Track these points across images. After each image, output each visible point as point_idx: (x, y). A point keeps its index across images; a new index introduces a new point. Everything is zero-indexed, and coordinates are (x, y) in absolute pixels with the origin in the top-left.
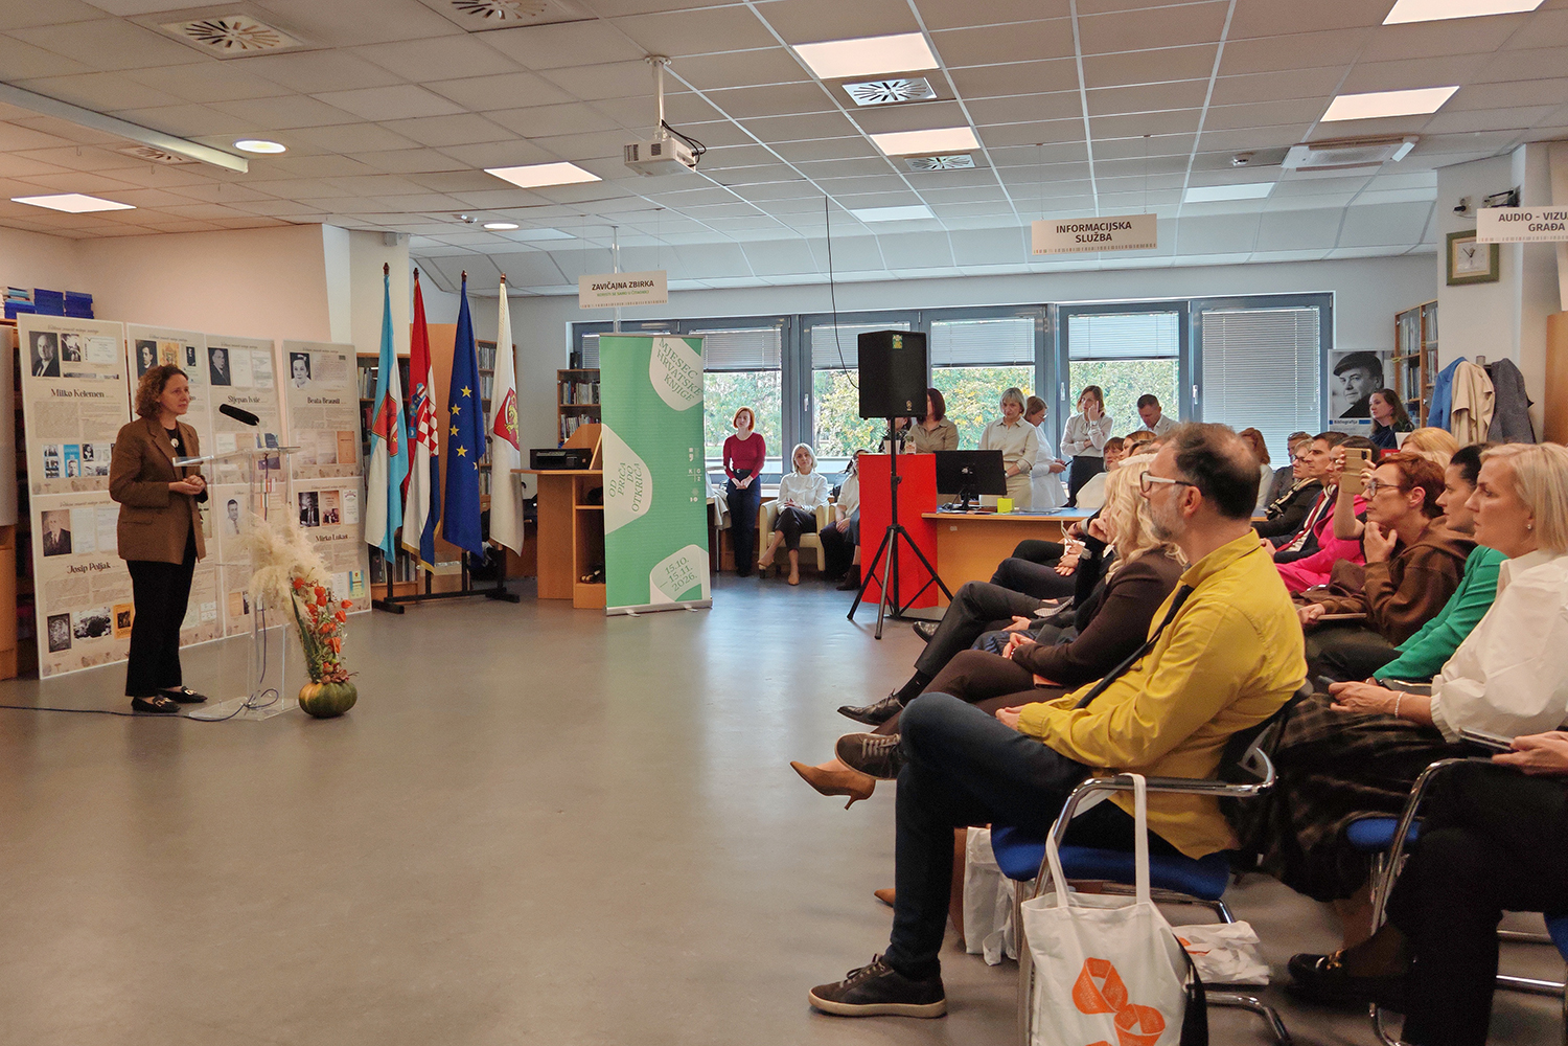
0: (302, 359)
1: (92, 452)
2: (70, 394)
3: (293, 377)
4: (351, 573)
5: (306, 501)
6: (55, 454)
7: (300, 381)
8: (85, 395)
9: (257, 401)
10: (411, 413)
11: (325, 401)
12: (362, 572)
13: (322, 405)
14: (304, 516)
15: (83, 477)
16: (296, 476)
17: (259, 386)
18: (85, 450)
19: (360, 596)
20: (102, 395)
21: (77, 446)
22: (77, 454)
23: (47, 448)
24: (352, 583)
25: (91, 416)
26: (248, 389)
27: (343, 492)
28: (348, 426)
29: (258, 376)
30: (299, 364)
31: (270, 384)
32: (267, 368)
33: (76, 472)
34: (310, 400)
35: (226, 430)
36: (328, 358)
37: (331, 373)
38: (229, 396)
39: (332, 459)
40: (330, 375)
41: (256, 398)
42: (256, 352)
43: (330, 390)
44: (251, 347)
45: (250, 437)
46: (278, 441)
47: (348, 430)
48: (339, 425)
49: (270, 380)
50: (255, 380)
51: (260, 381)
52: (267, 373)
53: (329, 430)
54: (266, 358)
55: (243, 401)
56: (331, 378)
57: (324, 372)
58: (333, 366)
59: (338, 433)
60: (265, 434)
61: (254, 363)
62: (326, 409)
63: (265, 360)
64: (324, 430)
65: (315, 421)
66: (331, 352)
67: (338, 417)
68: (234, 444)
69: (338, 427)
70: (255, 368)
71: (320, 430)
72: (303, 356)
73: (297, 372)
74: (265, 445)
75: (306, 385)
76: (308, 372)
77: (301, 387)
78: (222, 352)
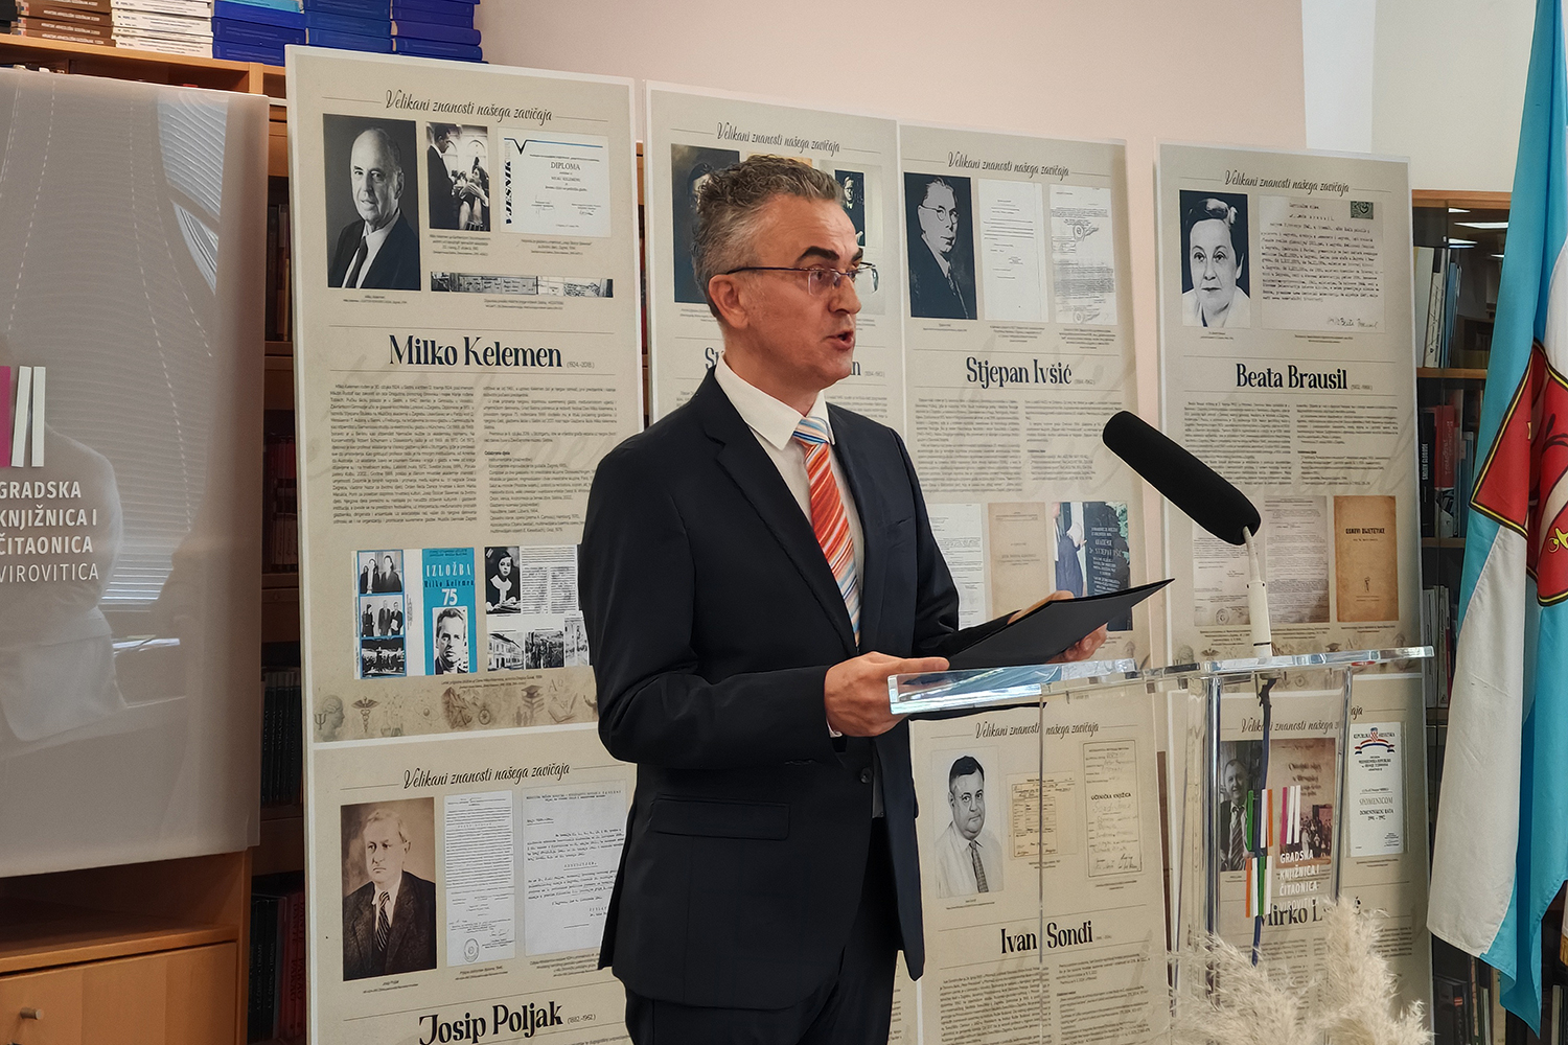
0: (1219, 214)
1: (514, 576)
2: (447, 358)
6: (392, 585)
7: (1212, 301)
8: (500, 356)
9: (1060, 375)
11: (1296, 378)
13: (1285, 395)
15: (482, 673)
17: (1067, 319)
18: (492, 569)
20: (554, 357)
21: (465, 554)
22: (466, 584)
23: (368, 561)
25: (516, 438)
26: (1034, 331)
28: (1373, 475)
29: (1071, 282)
30: (1210, 234)
31: (1107, 310)
32: (1098, 251)
33: (460, 653)
34: (1244, 377)
35: (958, 488)
36: (1308, 212)
37: (1322, 267)
38: (971, 361)
39: (1315, 603)
40: (1317, 280)
41: (1057, 367)
42: (1067, 189)
43: (1312, 338)
44: (1047, 171)
45: (1035, 517)
46: (1130, 534)
47: (1374, 492)
48: (1342, 473)
49: (1106, 296)
50: (1058, 300)
51: (1073, 302)
52: (1100, 270)
53: (1307, 491)
54: (1096, 215)
55: (1014, 378)
56: (1319, 291)
57: (1296, 265)
58: (1330, 241)
59: (1339, 502)
60: (1084, 504)
61: (1056, 233)
62: (1301, 408)
63: (1094, 222)
64: (1289, 492)
65: (1258, 457)
66: (1326, 187)
67: (1339, 440)
68: (981, 543)
69: (1338, 481)
70: (1062, 251)
71: (1276, 492)
72: (1224, 205)
73: (1203, 265)
74: (1083, 549)
75: (1231, 313)
76: (1238, 266)
77: (1215, 324)
78: (950, 192)
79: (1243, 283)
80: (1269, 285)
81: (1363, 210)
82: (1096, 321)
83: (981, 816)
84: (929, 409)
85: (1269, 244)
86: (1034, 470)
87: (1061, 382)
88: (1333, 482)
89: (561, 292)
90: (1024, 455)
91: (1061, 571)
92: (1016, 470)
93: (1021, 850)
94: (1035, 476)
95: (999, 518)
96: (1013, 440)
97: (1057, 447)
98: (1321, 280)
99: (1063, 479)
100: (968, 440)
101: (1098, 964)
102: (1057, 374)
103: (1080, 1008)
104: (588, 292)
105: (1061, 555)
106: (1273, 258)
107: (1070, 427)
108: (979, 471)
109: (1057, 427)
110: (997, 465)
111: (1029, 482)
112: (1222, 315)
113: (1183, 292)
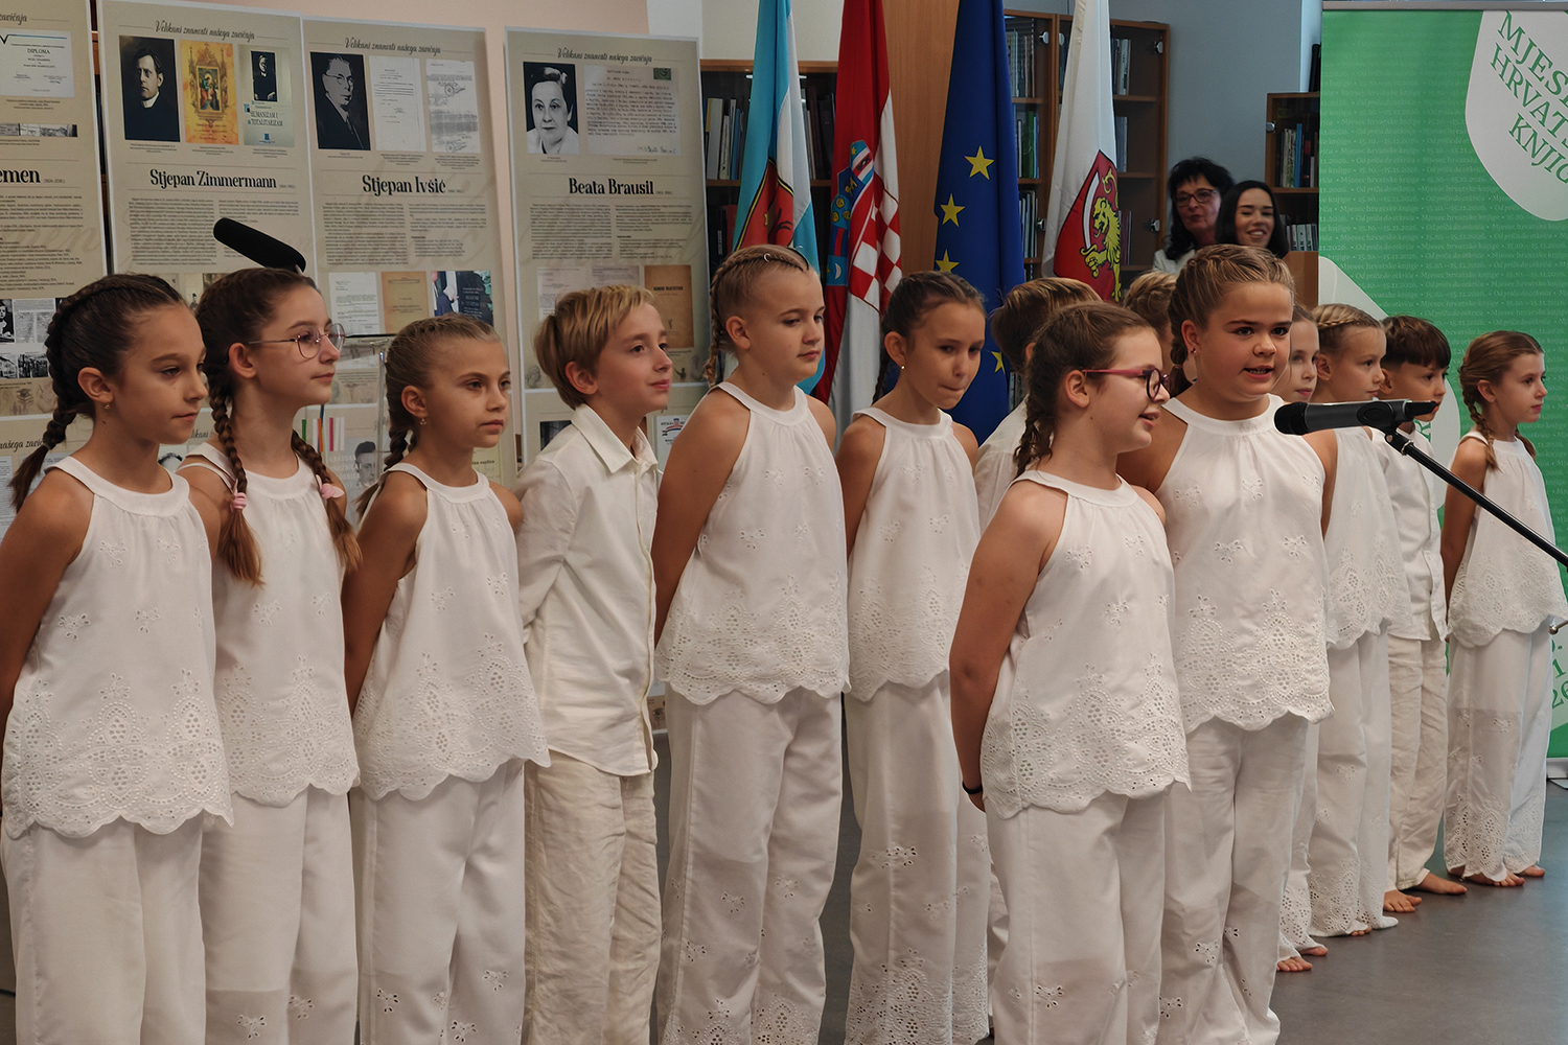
0: (553, 78)
1: (8, 318)
7: (550, 136)
9: (437, 188)
10: (836, 218)
11: (615, 187)
13: (607, 199)
16: (534, 378)
17: (442, 150)
20: (34, 176)
25: (7, 230)
26: (415, 158)
27: (657, 422)
28: (674, 252)
30: (546, 91)
31: (473, 144)
32: (465, 103)
34: (574, 186)
35: (357, 262)
36: (621, 76)
37: (634, 113)
38: (366, 178)
40: (629, 121)
41: (434, 182)
42: (439, 61)
43: (626, 161)
44: (423, 50)
45: (418, 281)
46: (493, 291)
47: (675, 262)
48: (650, 251)
49: (471, 134)
50: (434, 136)
51: (446, 138)
52: (466, 116)
53: (624, 263)
54: (462, 79)
55: (400, 189)
56: (630, 129)
57: (614, 112)
58: (638, 95)
59: (648, 269)
60: (457, 273)
61: (431, 91)
62: (619, 207)
63: (461, 84)
64: (612, 264)
65: (586, 240)
66: (634, 59)
67: (648, 228)
68: (376, 298)
69: (648, 255)
70: (436, 104)
71: (601, 263)
72: (557, 72)
73: (542, 113)
74: (456, 302)
75: (564, 146)
76: (569, 112)
77: (552, 152)
78: (347, 65)
80: (593, 125)
81: (663, 74)
82: (464, 150)
84: (334, 209)
85: (592, 98)
86: (417, 250)
87: (437, 191)
89: (38, 134)
90: (409, 240)
92: (402, 250)
94: (418, 254)
95: (390, 282)
96: (399, 230)
97: (434, 235)
98: (632, 121)
99: (439, 256)
100: (364, 230)
102: (434, 187)
104: (58, 134)
105: (439, 306)
106: (595, 107)
107: (445, 221)
108: (373, 251)
109: (434, 221)
110: (388, 247)
111: (413, 258)
112: (558, 146)
113: (528, 130)
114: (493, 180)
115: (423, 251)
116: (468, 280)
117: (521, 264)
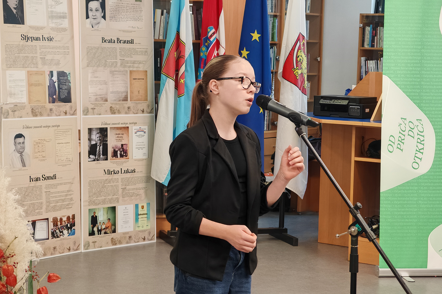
0: (98, 0)
3: (87, 17)
4: (137, 206)
5: (95, 137)
7: (95, 21)
9: (50, 39)
10: (202, 54)
11: (119, 41)
12: (148, 204)
13: (116, 45)
14: (92, 150)
16: (86, 112)
17: (53, 25)
19: (145, 228)
24: (137, 215)
26: (42, 28)
27: (133, 129)
28: (141, 65)
29: (52, 16)
30: (94, 5)
31: (65, 23)
32: (63, 8)
34: (104, 40)
35: (18, 67)
37: (127, 14)
38: (22, 35)
39: (124, 97)
40: (125, 17)
41: (49, 37)
43: (124, 31)
45: (42, 74)
46: (71, 78)
47: (141, 69)
48: (132, 65)
49: (65, 20)
50: (50, 20)
51: (54, 21)
52: (63, 13)
53: (122, 69)
55: (36, 40)
56: (126, 20)
57: (120, 13)
58: (129, 7)
59: (131, 72)
60: (57, 71)
61: (49, 4)
62: (120, 48)
63: (61, 1)
64: (117, 69)
65: (108, 60)
67: (131, 56)
68: (25, 81)
69: (131, 67)
70: (51, 8)
71: (113, 69)
73: (92, 12)
74: (57, 82)
76: (102, 12)
77: (96, 27)
79: (104, 17)
80: (111, 18)
82: (61, 26)
83: (24, 148)
84: (9, 47)
85: (111, 8)
86: (42, 63)
87: (50, 41)
88: (130, 67)
90: (39, 59)
91: (50, 88)
92: (36, 63)
93: (36, 157)
94: (42, 64)
95: (31, 74)
96: (35, 55)
97: (49, 57)
98: (126, 17)
99: (50, 65)
100: (21, 55)
101: (58, 184)
103: (51, 195)
105: (50, 84)
106: (113, 11)
107: (53, 52)
108: (25, 63)
109: (49, 52)
110: (30, 61)
111: (40, 66)
112: (98, 25)
113: (86, 19)
114: (73, 37)
115: (44, 64)
116: (62, 75)
117: (82, 69)
